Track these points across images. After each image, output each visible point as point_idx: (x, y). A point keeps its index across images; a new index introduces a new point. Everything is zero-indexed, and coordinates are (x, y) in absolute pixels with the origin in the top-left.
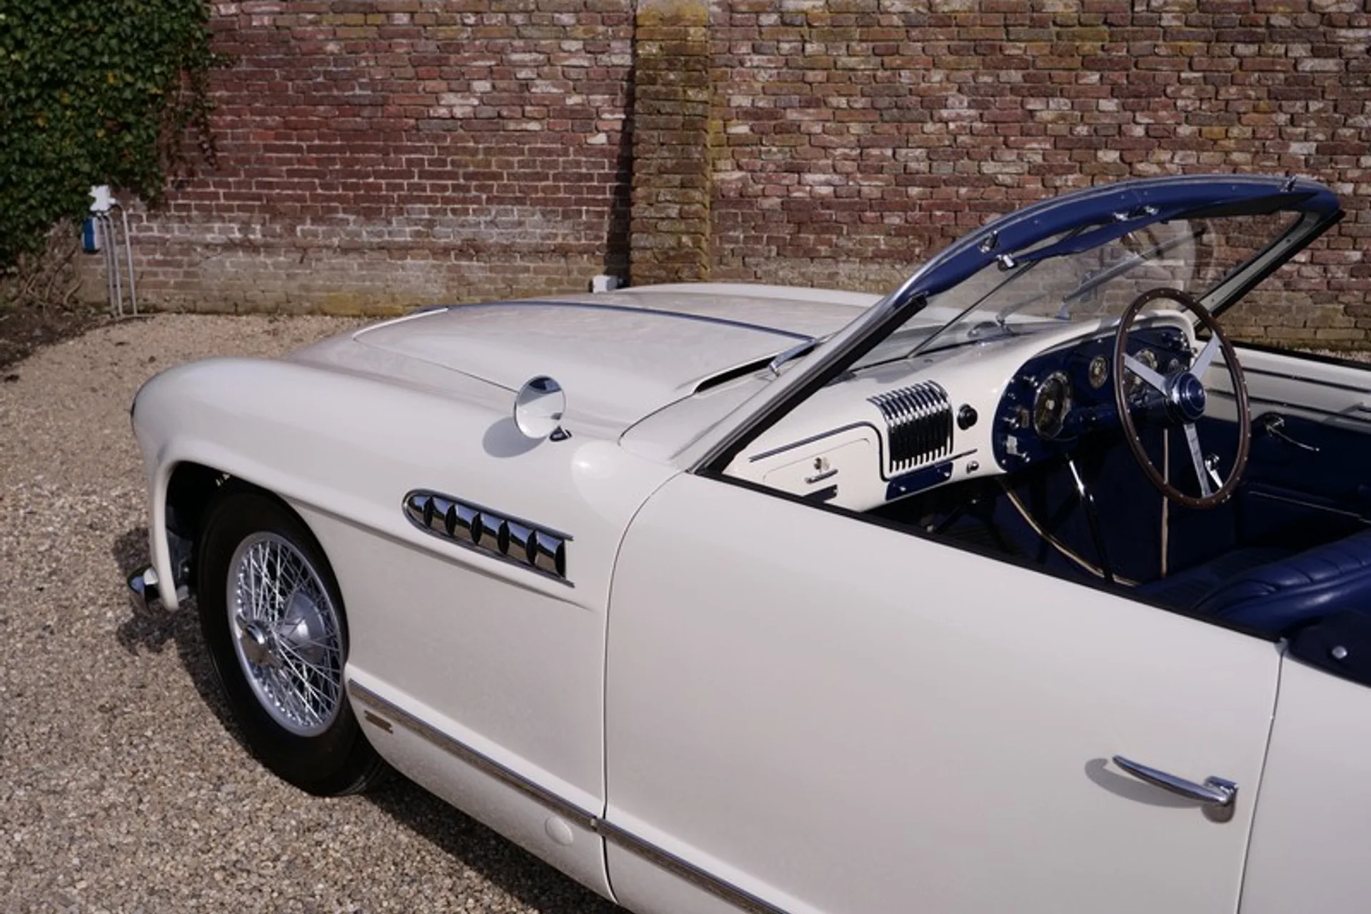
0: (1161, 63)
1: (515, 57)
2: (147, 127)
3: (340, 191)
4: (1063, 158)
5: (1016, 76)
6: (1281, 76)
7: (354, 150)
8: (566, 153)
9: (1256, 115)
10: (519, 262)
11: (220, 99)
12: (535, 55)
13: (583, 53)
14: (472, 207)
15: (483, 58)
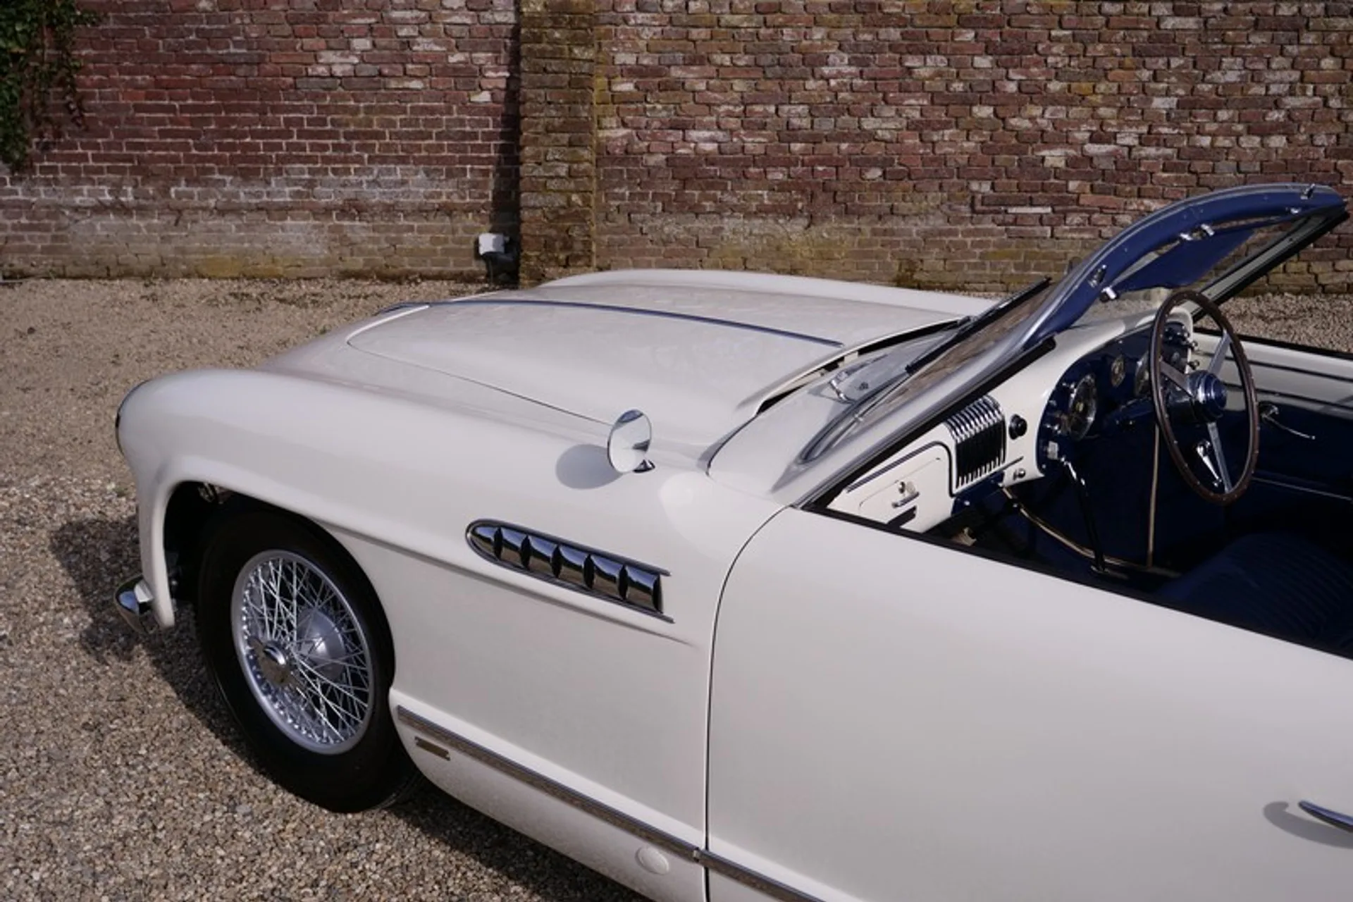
0: (1032, 22)
1: (396, 14)
2: (10, 88)
3: (216, 152)
4: (940, 114)
5: (895, 34)
6: (1145, 34)
7: (229, 109)
8: (449, 112)
9: (1121, 72)
10: (402, 222)
11: (86, 58)
12: (416, 13)
13: (465, 11)
14: (353, 167)
15: (363, 16)
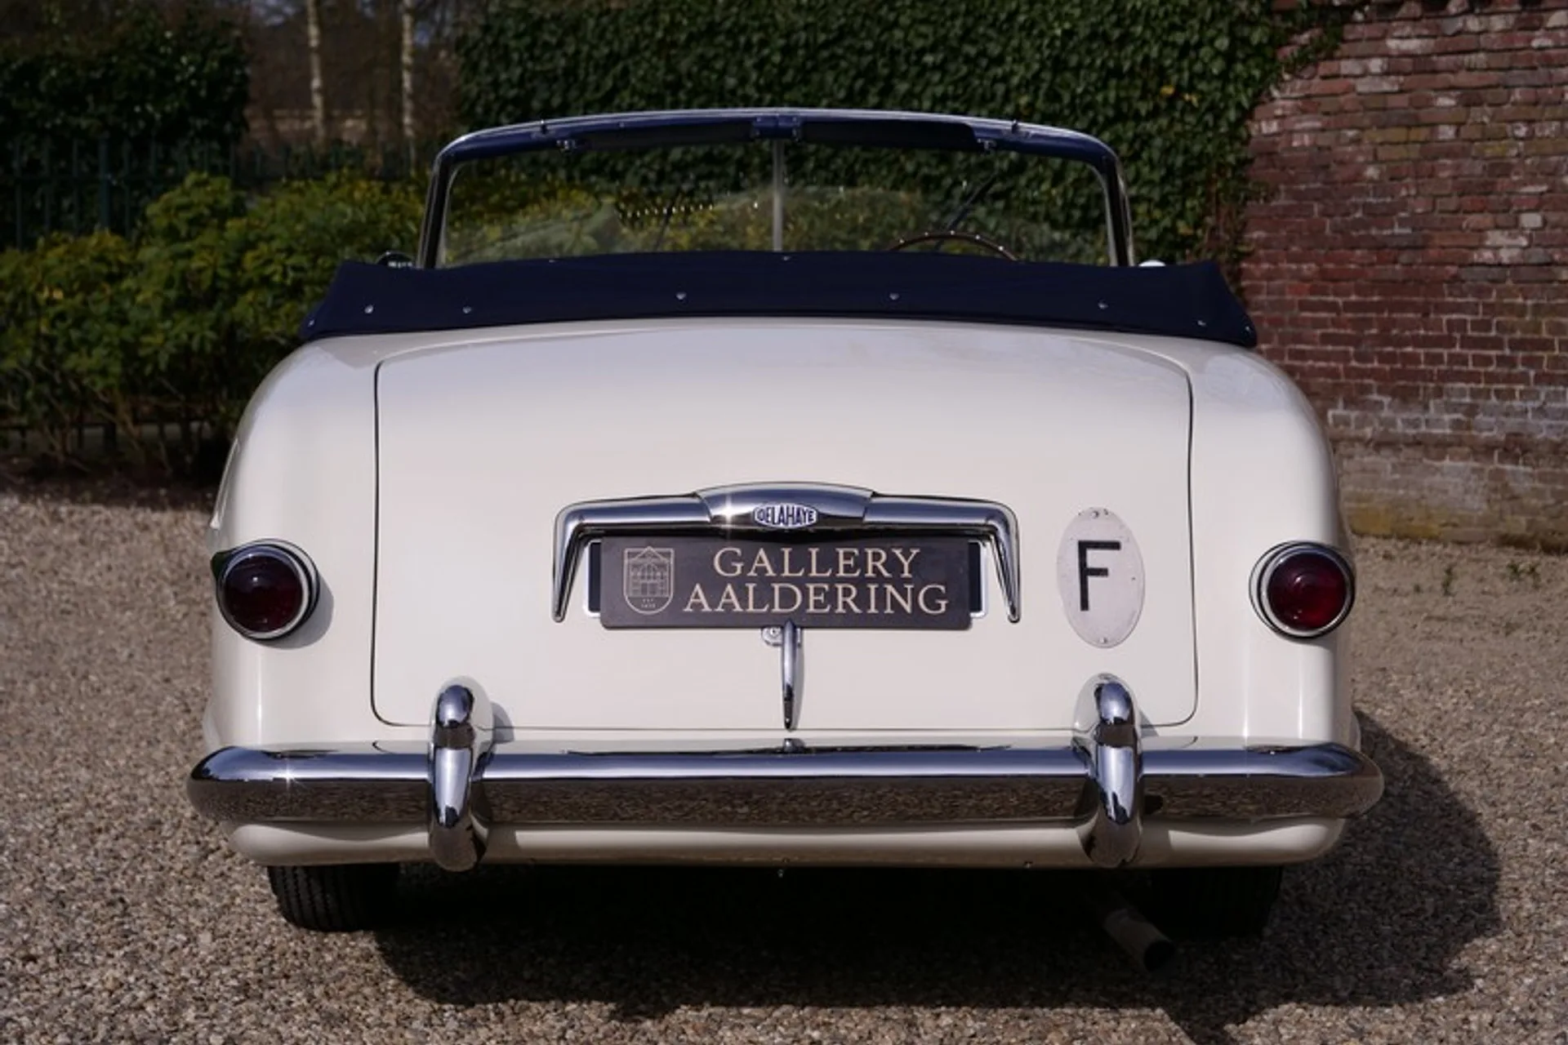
3: (1376, 364)
7: (1392, 308)
11: (1257, 240)
14: (1518, 388)
15: (1534, 183)
